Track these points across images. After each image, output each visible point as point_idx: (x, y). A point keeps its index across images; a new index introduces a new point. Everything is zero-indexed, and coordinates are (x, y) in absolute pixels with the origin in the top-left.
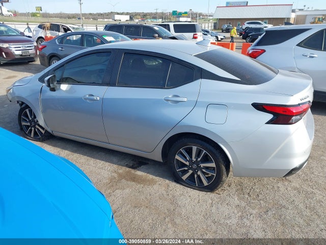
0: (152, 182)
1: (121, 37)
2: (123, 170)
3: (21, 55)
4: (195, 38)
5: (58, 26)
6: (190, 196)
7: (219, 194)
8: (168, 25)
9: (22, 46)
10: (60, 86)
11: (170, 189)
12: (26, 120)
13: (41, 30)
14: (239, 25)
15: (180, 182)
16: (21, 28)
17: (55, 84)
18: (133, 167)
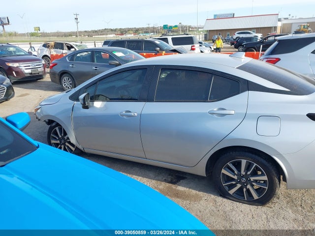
0: (197, 199)
1: (129, 52)
2: (164, 185)
3: (31, 74)
4: (193, 49)
5: (62, 44)
6: (241, 211)
7: (271, 208)
8: (167, 39)
9: (32, 65)
10: (93, 104)
11: (218, 204)
12: (56, 138)
13: (46, 49)
14: (228, 35)
15: (228, 197)
16: (26, 48)
17: (89, 101)
18: (172, 182)
